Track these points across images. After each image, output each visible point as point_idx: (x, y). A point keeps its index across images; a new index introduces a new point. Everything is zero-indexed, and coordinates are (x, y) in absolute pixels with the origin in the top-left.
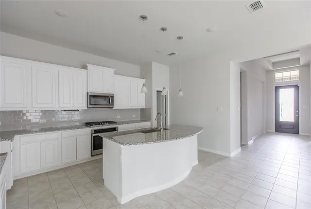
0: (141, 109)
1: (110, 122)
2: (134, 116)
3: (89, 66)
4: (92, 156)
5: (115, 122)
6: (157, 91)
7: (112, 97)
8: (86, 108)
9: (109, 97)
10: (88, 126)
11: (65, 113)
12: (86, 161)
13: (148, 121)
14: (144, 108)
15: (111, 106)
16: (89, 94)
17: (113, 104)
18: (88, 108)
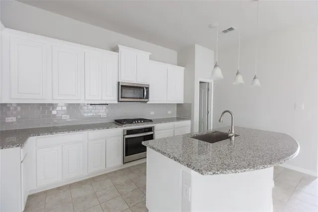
0: (177, 104)
1: (145, 121)
2: (169, 112)
3: (121, 48)
4: (124, 163)
5: (151, 121)
6: (200, 82)
7: (147, 88)
8: (117, 102)
9: (143, 88)
10: (119, 125)
11: (91, 107)
12: (116, 170)
13: (188, 119)
14: (183, 103)
15: (146, 100)
16: (120, 84)
17: (147, 97)
18: (118, 101)
